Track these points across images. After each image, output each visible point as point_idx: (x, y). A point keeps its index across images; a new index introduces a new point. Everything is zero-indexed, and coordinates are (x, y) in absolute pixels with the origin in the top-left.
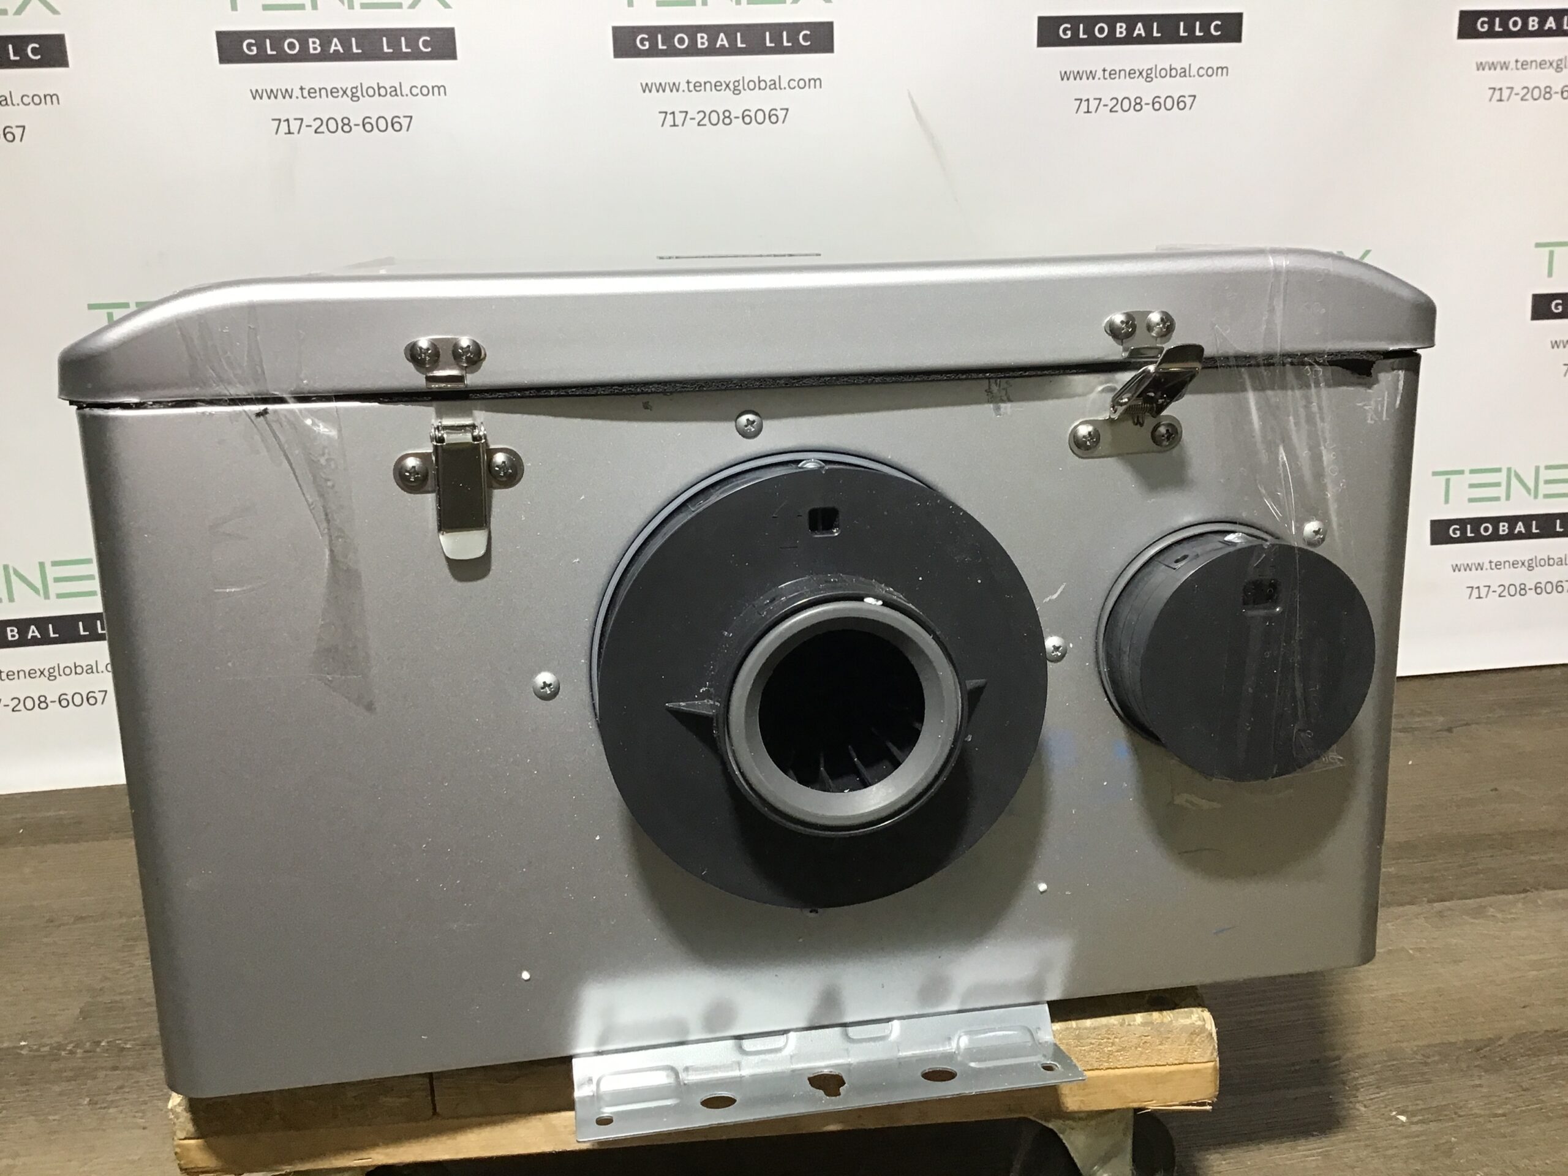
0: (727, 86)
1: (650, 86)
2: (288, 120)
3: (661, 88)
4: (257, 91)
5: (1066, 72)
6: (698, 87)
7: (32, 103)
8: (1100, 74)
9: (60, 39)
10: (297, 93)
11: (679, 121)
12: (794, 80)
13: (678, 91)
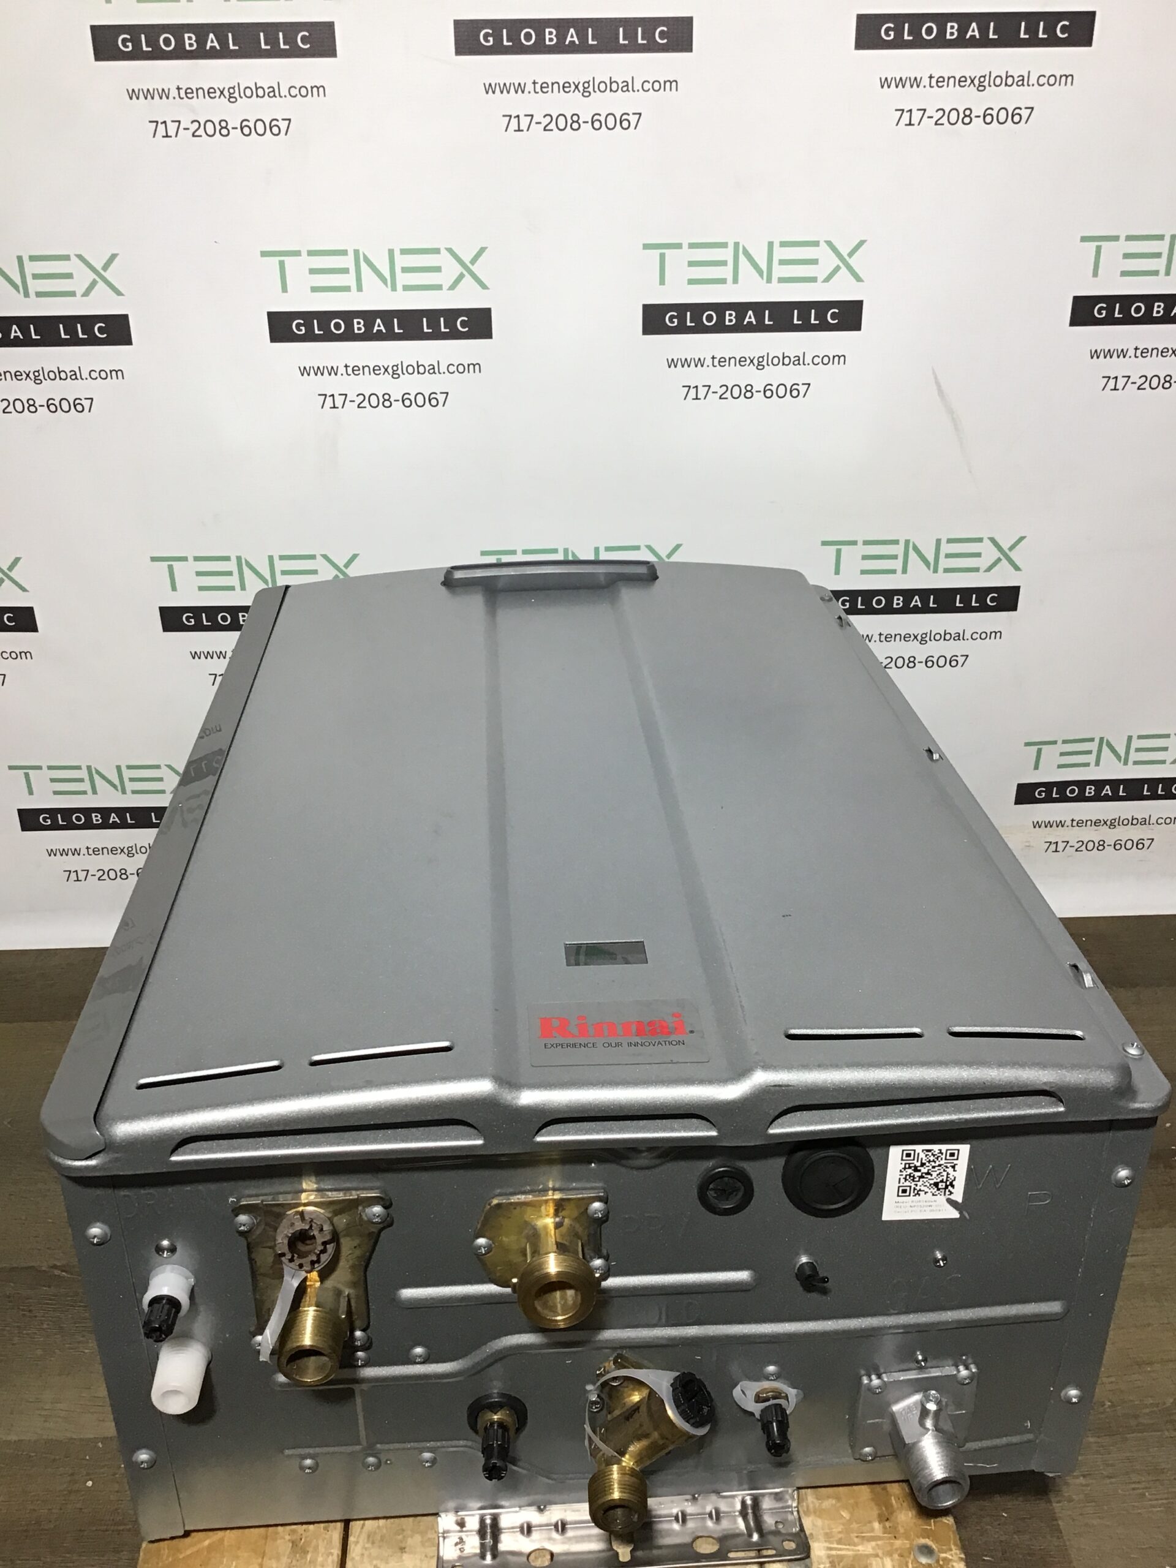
0: (752, 361)
1: (675, 361)
2: (333, 395)
3: (686, 363)
4: (305, 368)
5: (1096, 351)
6: (722, 362)
7: (99, 378)
8: (1131, 352)
9: (126, 317)
10: (342, 370)
11: (701, 395)
12: (819, 357)
13: (702, 366)
